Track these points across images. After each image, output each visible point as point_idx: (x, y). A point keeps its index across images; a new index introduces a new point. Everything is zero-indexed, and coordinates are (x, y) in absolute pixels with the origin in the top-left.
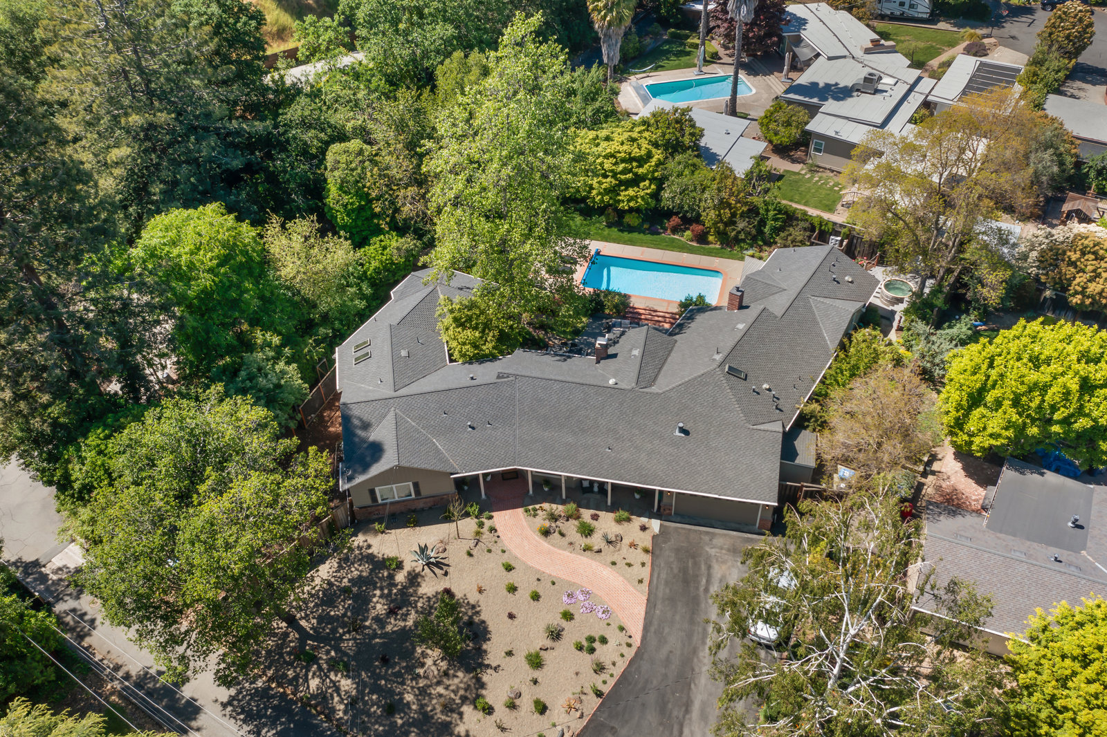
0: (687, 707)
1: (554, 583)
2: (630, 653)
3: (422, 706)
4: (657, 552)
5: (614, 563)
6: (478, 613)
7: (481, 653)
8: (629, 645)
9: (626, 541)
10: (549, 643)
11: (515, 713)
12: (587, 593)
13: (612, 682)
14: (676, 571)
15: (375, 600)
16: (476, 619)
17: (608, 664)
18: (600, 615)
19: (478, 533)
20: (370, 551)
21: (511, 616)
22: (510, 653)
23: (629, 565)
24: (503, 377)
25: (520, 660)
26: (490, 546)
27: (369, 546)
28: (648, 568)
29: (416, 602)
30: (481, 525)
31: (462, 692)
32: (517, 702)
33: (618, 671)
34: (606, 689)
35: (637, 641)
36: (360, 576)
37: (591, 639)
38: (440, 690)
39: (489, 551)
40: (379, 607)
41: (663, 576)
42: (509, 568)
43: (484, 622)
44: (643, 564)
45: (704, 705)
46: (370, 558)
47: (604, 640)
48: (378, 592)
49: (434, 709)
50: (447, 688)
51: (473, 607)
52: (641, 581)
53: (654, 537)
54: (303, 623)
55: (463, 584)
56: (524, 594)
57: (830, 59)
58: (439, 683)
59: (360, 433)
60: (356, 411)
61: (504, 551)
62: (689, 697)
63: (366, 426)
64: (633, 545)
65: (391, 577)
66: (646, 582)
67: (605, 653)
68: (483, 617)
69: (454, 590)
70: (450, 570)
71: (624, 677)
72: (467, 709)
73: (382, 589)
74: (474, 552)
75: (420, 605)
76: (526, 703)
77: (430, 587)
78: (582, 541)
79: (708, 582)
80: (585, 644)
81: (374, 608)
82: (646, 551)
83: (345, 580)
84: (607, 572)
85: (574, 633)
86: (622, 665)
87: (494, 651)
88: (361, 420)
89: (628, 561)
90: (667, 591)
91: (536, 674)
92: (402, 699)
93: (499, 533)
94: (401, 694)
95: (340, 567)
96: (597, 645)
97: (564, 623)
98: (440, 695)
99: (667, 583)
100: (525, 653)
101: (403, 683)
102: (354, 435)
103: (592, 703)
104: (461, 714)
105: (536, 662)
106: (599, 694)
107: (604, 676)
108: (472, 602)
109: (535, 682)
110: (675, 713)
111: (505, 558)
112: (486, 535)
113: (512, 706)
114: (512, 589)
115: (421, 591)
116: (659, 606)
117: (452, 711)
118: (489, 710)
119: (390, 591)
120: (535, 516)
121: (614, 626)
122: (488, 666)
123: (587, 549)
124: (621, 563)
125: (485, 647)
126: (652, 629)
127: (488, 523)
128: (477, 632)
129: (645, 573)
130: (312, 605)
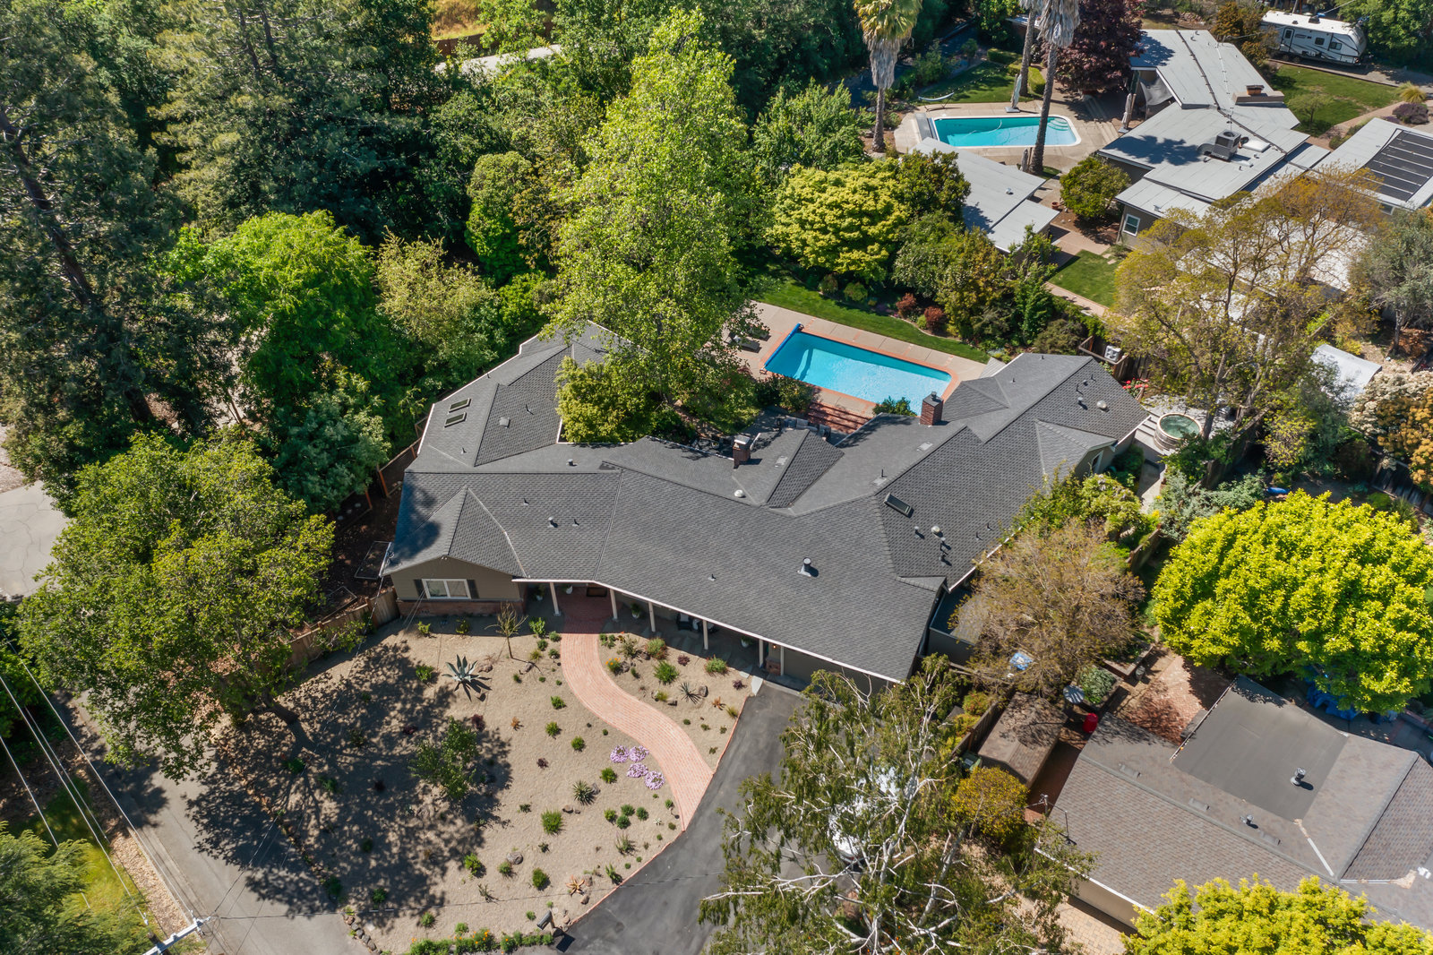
1: (606, 733)
2: (670, 837)
3: (403, 850)
4: (747, 718)
5: (687, 722)
6: (505, 753)
7: (491, 801)
8: (673, 827)
9: (711, 698)
10: (575, 804)
11: (508, 881)
12: (642, 753)
13: (636, 868)
14: (761, 745)
15: (392, 714)
16: (500, 760)
17: (639, 845)
18: (649, 783)
19: (536, 656)
20: (405, 655)
21: (542, 764)
22: (526, 808)
23: (706, 728)
24: (607, 468)
25: (536, 818)
26: (546, 674)
27: (407, 649)
28: (728, 736)
29: (439, 725)
30: (543, 646)
31: (453, 844)
32: (515, 868)
33: (648, 857)
34: (627, 875)
35: (684, 824)
36: (385, 683)
37: (629, 811)
38: (431, 835)
39: (543, 680)
40: (395, 724)
41: (744, 749)
42: (558, 704)
43: (508, 765)
44: (723, 730)
46: (403, 664)
47: (643, 815)
48: (399, 706)
49: (416, 857)
50: (438, 835)
51: (503, 745)
52: (713, 751)
53: (749, 699)
54: (305, 726)
55: (497, 716)
56: (565, 739)
57: (1185, 107)
58: (432, 827)
59: (422, 510)
60: (421, 483)
61: (559, 683)
63: (429, 502)
64: (718, 704)
65: (420, 690)
66: (719, 754)
67: (639, 831)
68: (510, 759)
69: (486, 719)
70: (490, 694)
71: (654, 864)
72: (452, 865)
73: (404, 702)
74: (524, 678)
75: (441, 729)
76: (525, 873)
77: (459, 710)
78: (656, 687)
80: (620, 814)
81: (388, 723)
82: (733, 714)
83: (367, 684)
84: (676, 732)
85: (611, 798)
86: (656, 849)
87: (508, 801)
88: (424, 492)
89: (705, 723)
90: (743, 769)
91: (550, 840)
92: (385, 837)
93: (562, 660)
94: (386, 831)
95: (367, 668)
96: (633, 819)
97: (602, 785)
98: (429, 842)
99: (746, 758)
100: (543, 811)
101: (392, 819)
102: (413, 511)
103: (606, 887)
104: (444, 870)
105: (554, 825)
106: (616, 879)
107: (630, 859)
108: (503, 738)
109: (545, 848)
111: (559, 693)
112: (546, 658)
113: (507, 872)
114: (554, 731)
115: (449, 713)
116: (726, 786)
117: (436, 863)
118: (479, 871)
119: (414, 706)
120: (610, 646)
121: (662, 800)
122: (496, 818)
123: (661, 698)
124: (696, 724)
125: (499, 795)
126: (708, 813)
127: (551, 645)
128: (495, 774)
129: (722, 742)
130: (320, 706)
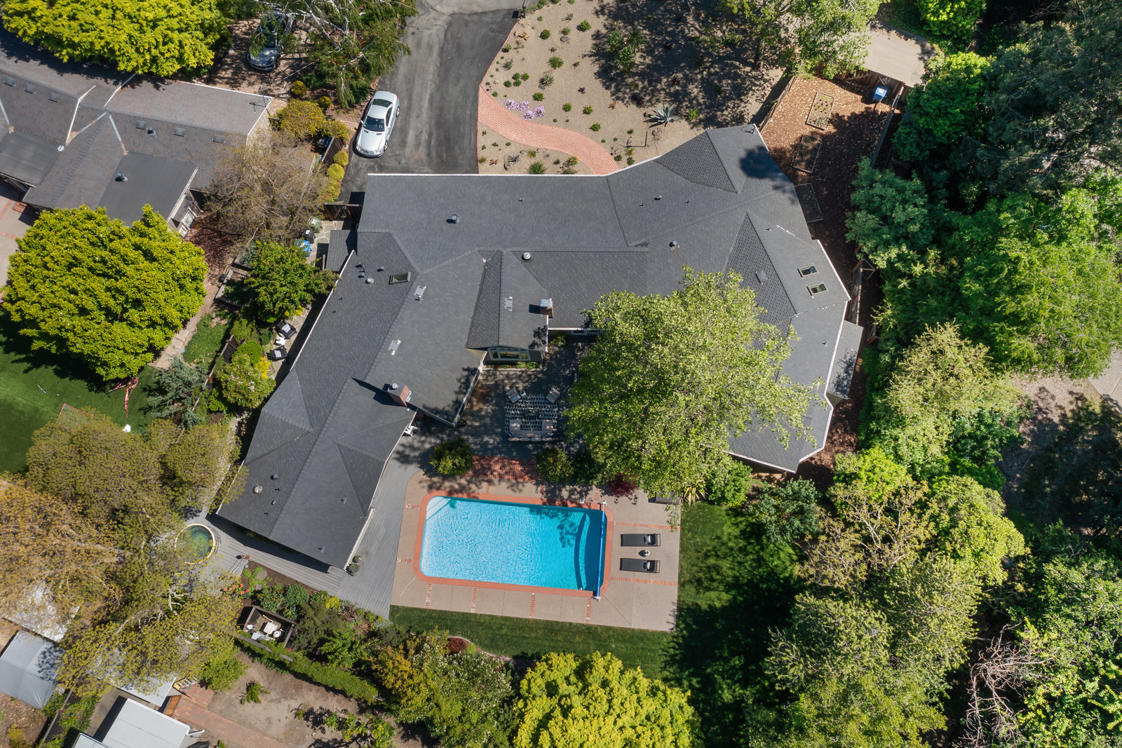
0: (442, 51)
1: (555, 120)
2: (487, 78)
4: (473, 160)
5: (508, 144)
8: (488, 84)
9: (500, 165)
18: (513, 102)
19: (630, 153)
21: (582, 90)
22: (575, 65)
23: (495, 145)
24: (642, 245)
25: (567, 62)
26: (616, 144)
28: (479, 146)
35: (483, 86)
37: (517, 84)
39: (615, 140)
42: (595, 128)
43: (606, 87)
44: (484, 148)
45: (430, 54)
47: (507, 84)
52: (484, 133)
56: (577, 109)
61: (603, 141)
62: (441, 58)
64: (495, 163)
66: (480, 134)
71: (488, 62)
74: (627, 136)
76: (555, 36)
78: (538, 158)
79: (429, 142)
80: (521, 80)
82: (483, 160)
84: (513, 136)
85: (531, 86)
86: (492, 69)
90: (462, 129)
91: (552, 55)
93: (612, 157)
96: (512, 81)
97: (539, 91)
100: (564, 67)
105: (555, 63)
106: (506, 51)
107: (503, 62)
109: (553, 50)
110: (450, 46)
111: (600, 135)
112: (622, 153)
113: (565, 32)
114: (587, 111)
121: (500, 95)
123: (532, 154)
124: (502, 145)
125: (597, 67)
126: (471, 99)
